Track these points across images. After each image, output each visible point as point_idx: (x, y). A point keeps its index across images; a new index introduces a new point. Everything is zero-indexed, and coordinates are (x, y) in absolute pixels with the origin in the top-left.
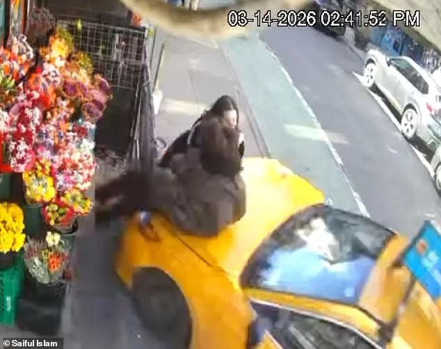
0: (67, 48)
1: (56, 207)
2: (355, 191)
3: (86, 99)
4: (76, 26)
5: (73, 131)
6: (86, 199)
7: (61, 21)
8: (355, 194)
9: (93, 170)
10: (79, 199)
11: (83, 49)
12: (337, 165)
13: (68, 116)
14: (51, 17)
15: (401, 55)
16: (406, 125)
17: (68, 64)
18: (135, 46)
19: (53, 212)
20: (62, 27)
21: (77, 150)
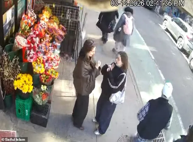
0: (49, 14)
1: (45, 76)
2: (160, 69)
3: (56, 34)
4: (53, 6)
5: (51, 46)
6: (56, 72)
7: (47, 4)
8: (160, 71)
9: (59, 61)
10: (54, 72)
11: (55, 15)
12: (153, 59)
13: (49, 40)
14: (43, 2)
15: (177, 17)
16: (179, 44)
17: (49, 20)
18: (75, 14)
19: (44, 77)
20: (47, 6)
21: (53, 54)
